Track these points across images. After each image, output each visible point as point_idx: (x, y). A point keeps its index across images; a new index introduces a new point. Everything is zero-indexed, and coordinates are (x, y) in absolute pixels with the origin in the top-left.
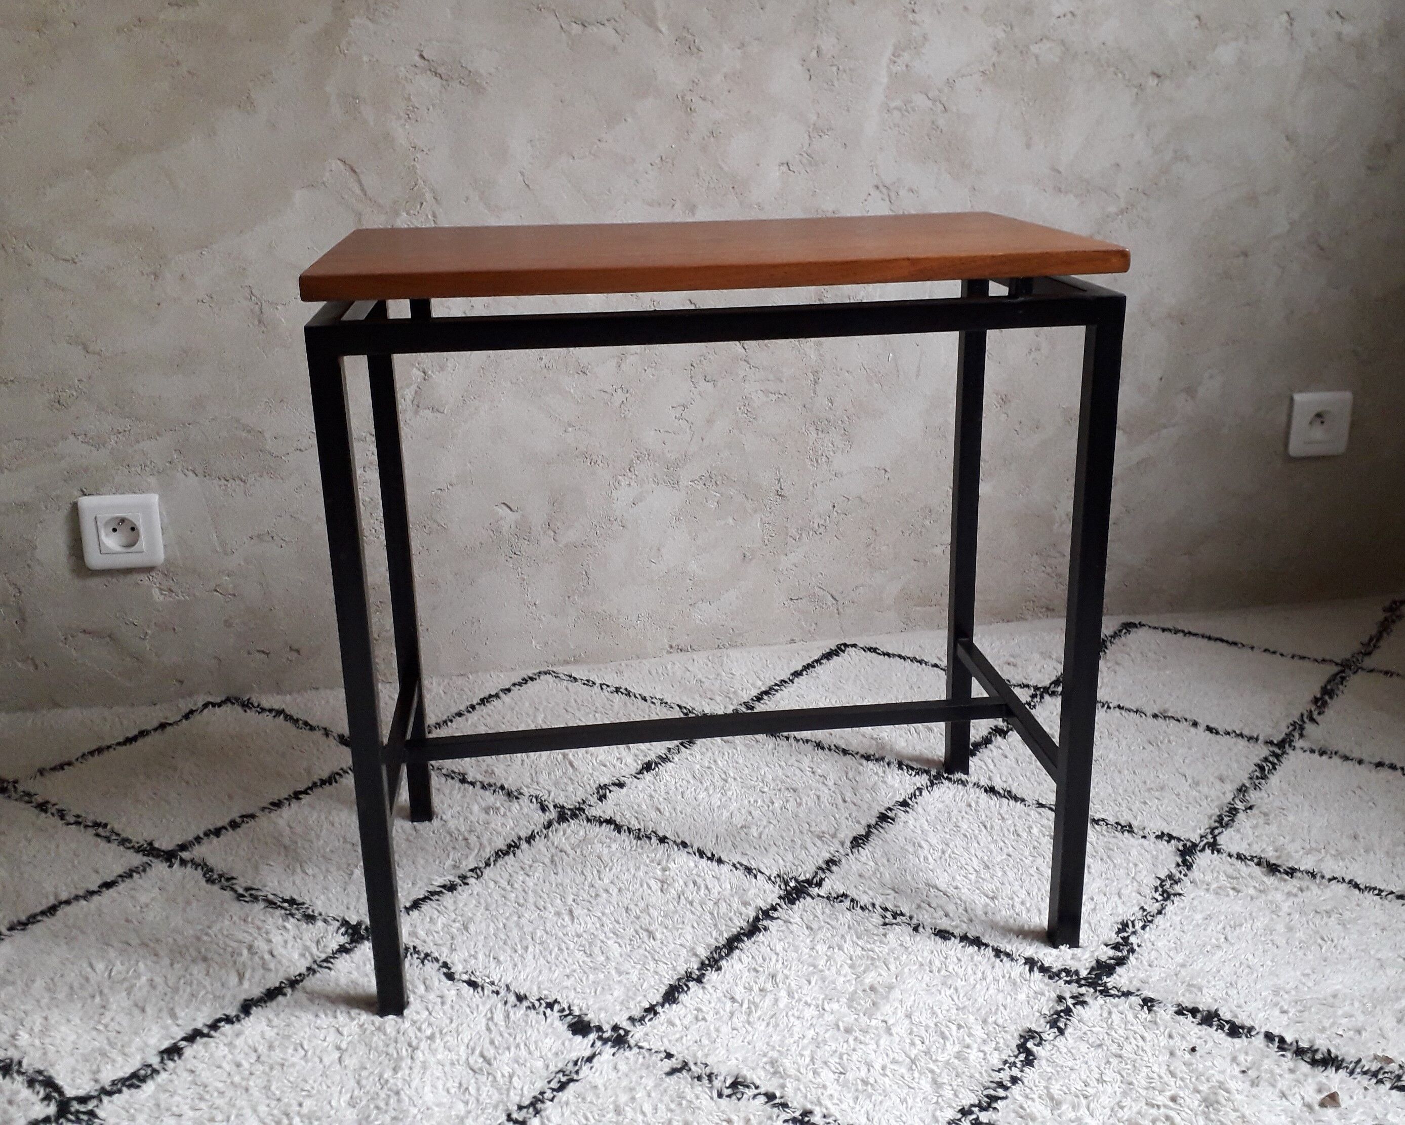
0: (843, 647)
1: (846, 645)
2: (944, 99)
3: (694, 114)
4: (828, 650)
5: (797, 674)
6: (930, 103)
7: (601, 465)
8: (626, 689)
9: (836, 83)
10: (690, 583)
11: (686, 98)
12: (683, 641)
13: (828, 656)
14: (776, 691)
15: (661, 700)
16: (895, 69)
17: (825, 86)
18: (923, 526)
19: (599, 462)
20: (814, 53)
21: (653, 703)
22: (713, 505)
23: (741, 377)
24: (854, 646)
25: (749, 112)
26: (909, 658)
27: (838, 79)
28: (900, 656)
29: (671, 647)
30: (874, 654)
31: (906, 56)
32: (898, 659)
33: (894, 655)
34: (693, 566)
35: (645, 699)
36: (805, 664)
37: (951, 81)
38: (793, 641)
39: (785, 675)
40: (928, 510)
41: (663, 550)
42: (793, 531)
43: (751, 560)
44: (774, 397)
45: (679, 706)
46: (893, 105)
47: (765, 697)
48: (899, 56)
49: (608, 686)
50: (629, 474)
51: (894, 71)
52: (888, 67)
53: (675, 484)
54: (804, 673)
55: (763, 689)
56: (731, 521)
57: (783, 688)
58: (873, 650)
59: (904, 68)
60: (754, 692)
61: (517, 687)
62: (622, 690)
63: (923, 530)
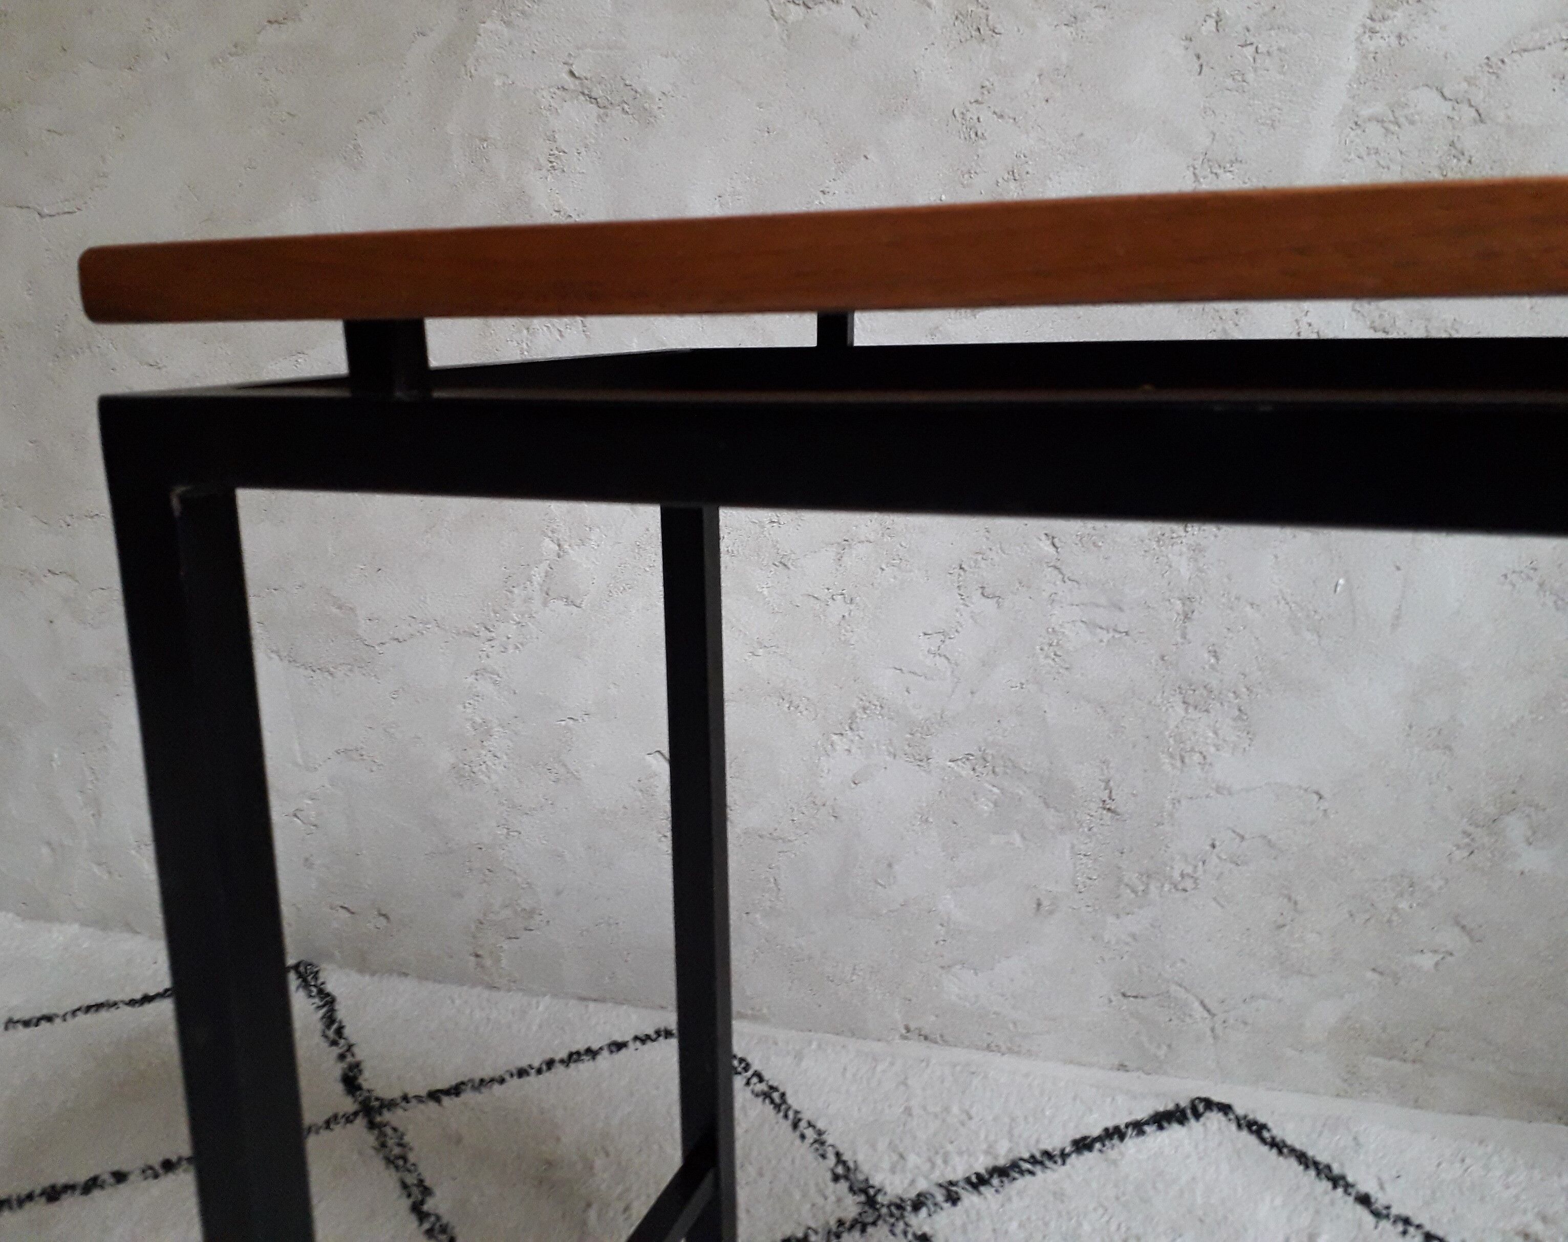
0: (1201, 1107)
1: (1209, 1104)
2: (1478, 97)
3: (982, 142)
4: (1171, 1106)
5: (1083, 1145)
6: (1446, 108)
7: (805, 712)
8: (783, 1095)
9: (1250, 77)
10: (943, 931)
11: (969, 115)
12: (928, 1022)
13: (1161, 1120)
14: (1022, 1172)
15: (820, 1133)
16: (1371, 44)
17: (1229, 82)
18: (1395, 910)
19: (802, 708)
20: (1211, 23)
21: (803, 1137)
22: (985, 807)
23: (1045, 595)
24: (1225, 1109)
25: (1082, 135)
26: (1316, 1164)
27: (1255, 70)
28: (1303, 1158)
29: (908, 1029)
30: (1252, 1140)
31: (1399, 17)
32: (1293, 1162)
33: (1293, 1151)
34: (947, 903)
35: (795, 1126)
36: (1110, 1124)
37: (1494, 60)
38: (1122, 1067)
39: (1058, 1140)
40: (1406, 882)
41: (896, 867)
42: (1132, 877)
43: (1051, 912)
44: (1106, 636)
45: (838, 1155)
46: (1365, 112)
47: (995, 1181)
48: (1384, 19)
49: (761, 1080)
50: (849, 733)
51: (1372, 49)
52: (1358, 40)
53: (923, 760)
54: (1098, 1146)
55: (1002, 1162)
56: (1017, 839)
57: (1038, 1169)
58: (1256, 1128)
59: (1394, 41)
60: (981, 1165)
61: (638, 1043)
62: (776, 1096)
63: (1395, 918)
